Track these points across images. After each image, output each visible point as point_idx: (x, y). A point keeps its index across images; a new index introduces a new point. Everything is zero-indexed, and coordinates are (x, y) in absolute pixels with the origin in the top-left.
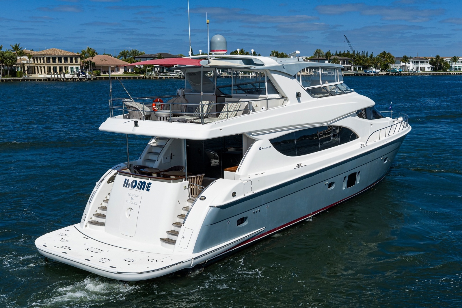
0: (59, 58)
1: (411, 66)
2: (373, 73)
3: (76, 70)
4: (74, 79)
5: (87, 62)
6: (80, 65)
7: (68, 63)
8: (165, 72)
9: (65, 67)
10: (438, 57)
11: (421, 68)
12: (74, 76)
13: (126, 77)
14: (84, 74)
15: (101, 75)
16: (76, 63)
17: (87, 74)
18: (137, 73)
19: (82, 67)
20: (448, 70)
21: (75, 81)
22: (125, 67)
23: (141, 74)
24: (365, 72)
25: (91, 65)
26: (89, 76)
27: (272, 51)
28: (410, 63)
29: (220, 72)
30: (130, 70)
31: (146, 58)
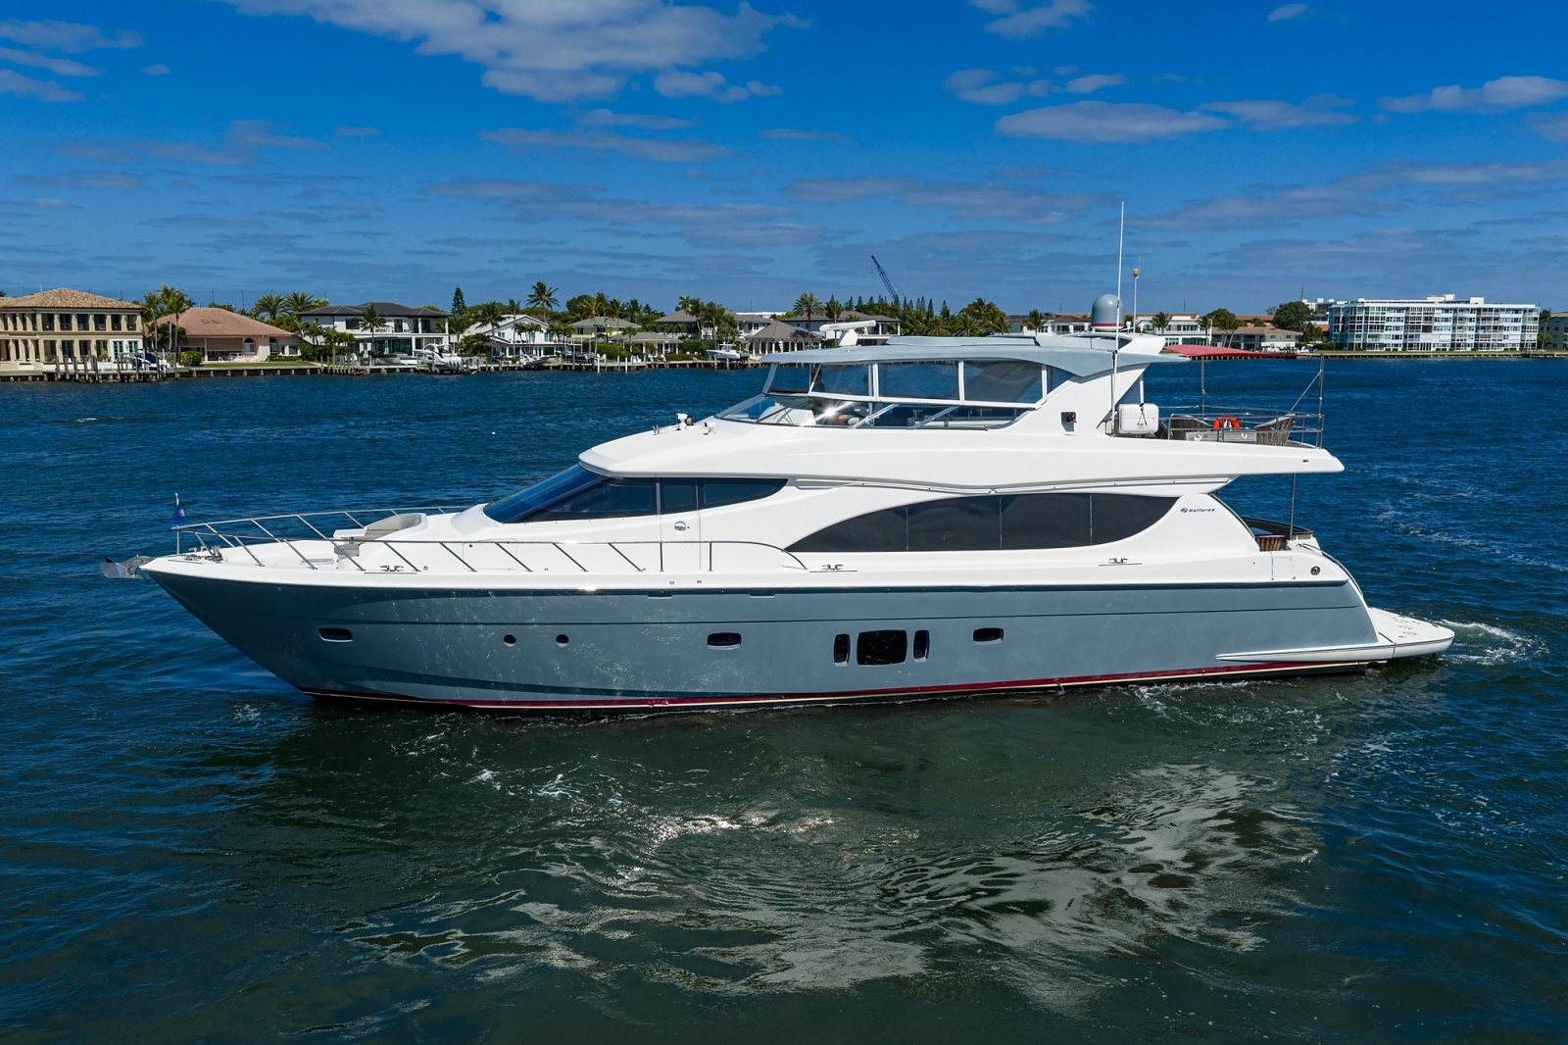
0: (78, 316)
3: (131, 351)
4: (125, 377)
5: (164, 328)
6: (142, 337)
7: (107, 331)
8: (387, 356)
9: (98, 342)
12: (124, 367)
13: (276, 370)
14: (154, 362)
15: (204, 363)
16: (129, 329)
17: (164, 362)
18: (305, 357)
19: (147, 342)
21: (129, 381)
22: (272, 340)
23: (319, 360)
25: (173, 335)
26: (169, 366)
27: (681, 298)
29: (543, 356)
30: (287, 349)
31: (333, 316)
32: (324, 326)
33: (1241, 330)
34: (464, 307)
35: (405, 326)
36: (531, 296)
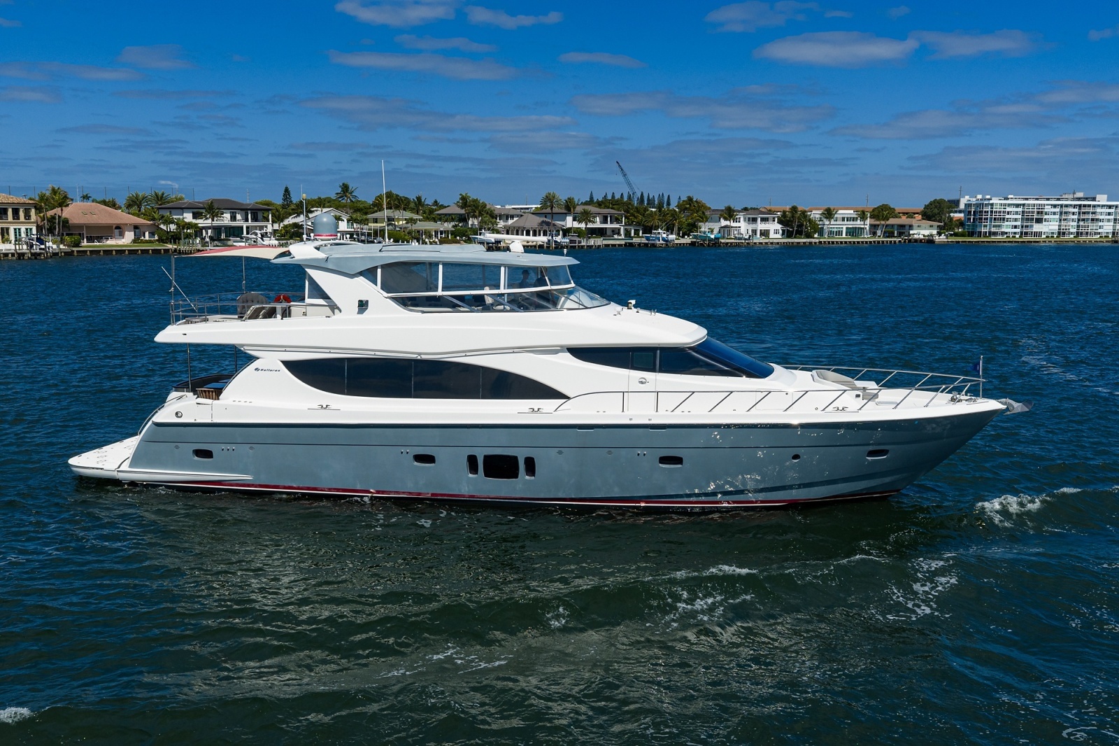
1: (743, 227)
2: (661, 242)
3: (27, 235)
4: (21, 255)
5: (53, 218)
6: (35, 225)
7: (9, 220)
8: (223, 240)
9: (2, 229)
10: (794, 209)
11: (763, 232)
12: (21, 248)
13: (138, 250)
14: (42, 244)
15: (83, 244)
16: (26, 219)
17: (50, 244)
18: (161, 240)
19: (39, 228)
20: (816, 236)
21: (23, 258)
22: (136, 227)
23: (171, 243)
24: (648, 239)
25: (59, 224)
26: (54, 247)
28: (739, 222)
30: (147, 234)
31: (182, 209)
32: (174, 217)
33: (892, 221)
34: (291, 201)
35: (239, 217)
36: (337, 194)
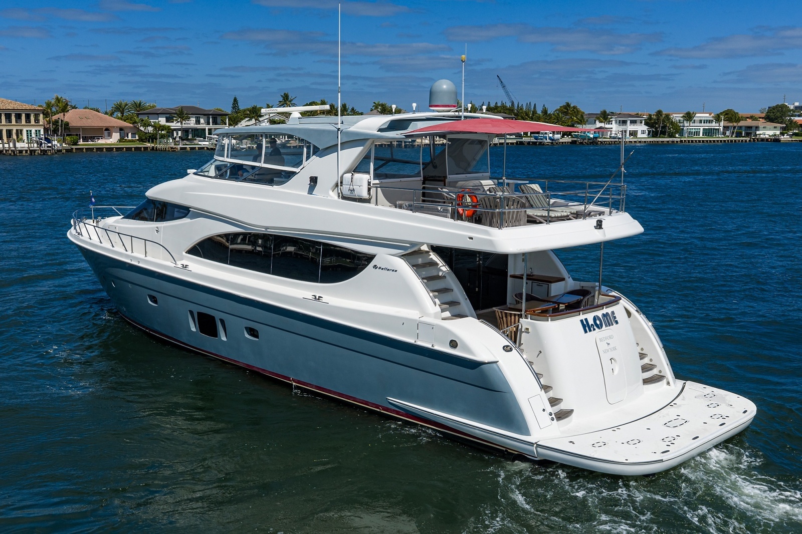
0: (6, 115)
1: (614, 128)
2: (548, 140)
3: (36, 136)
4: (32, 152)
5: (56, 122)
6: (43, 127)
7: (23, 123)
8: (191, 139)
9: (17, 131)
10: (659, 113)
11: (631, 132)
12: (32, 146)
13: (123, 148)
14: (49, 143)
15: (80, 143)
16: (36, 123)
17: (55, 143)
18: (141, 140)
19: (46, 130)
20: (677, 136)
21: (34, 154)
22: (121, 129)
23: (149, 142)
24: (536, 138)
25: (61, 126)
26: (59, 145)
27: (374, 103)
28: (611, 124)
29: (286, 139)
30: (130, 135)
31: (158, 114)
32: (152, 121)
33: (742, 123)
34: (239, 109)
35: (202, 121)
36: (280, 102)
